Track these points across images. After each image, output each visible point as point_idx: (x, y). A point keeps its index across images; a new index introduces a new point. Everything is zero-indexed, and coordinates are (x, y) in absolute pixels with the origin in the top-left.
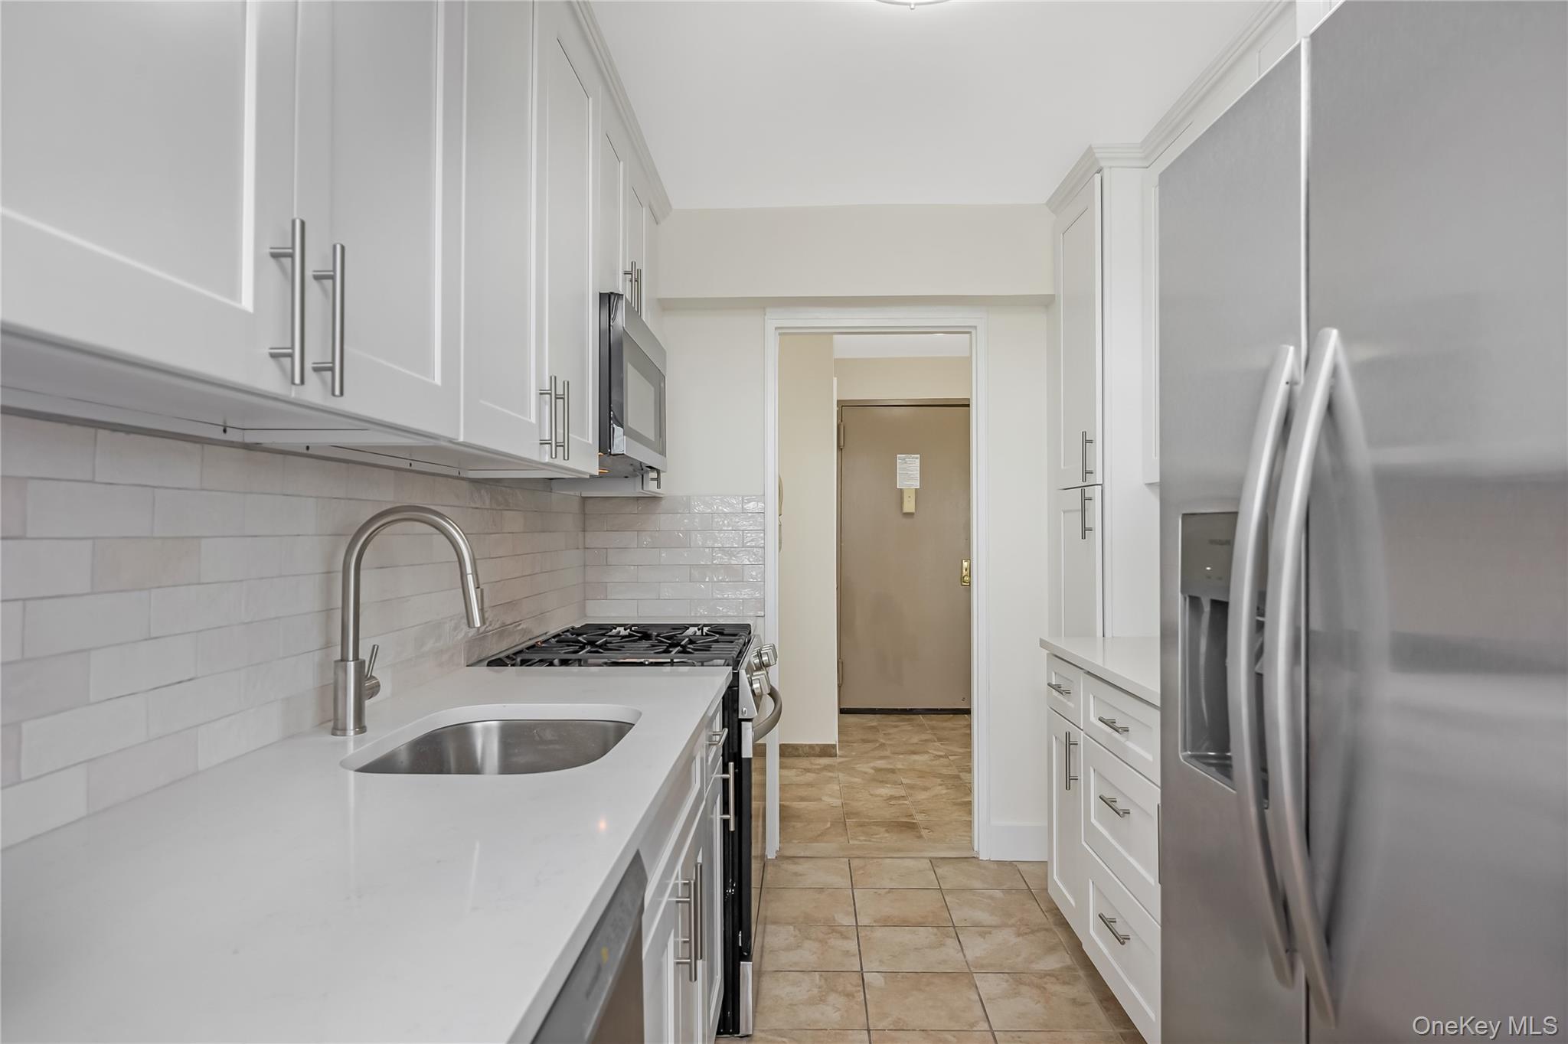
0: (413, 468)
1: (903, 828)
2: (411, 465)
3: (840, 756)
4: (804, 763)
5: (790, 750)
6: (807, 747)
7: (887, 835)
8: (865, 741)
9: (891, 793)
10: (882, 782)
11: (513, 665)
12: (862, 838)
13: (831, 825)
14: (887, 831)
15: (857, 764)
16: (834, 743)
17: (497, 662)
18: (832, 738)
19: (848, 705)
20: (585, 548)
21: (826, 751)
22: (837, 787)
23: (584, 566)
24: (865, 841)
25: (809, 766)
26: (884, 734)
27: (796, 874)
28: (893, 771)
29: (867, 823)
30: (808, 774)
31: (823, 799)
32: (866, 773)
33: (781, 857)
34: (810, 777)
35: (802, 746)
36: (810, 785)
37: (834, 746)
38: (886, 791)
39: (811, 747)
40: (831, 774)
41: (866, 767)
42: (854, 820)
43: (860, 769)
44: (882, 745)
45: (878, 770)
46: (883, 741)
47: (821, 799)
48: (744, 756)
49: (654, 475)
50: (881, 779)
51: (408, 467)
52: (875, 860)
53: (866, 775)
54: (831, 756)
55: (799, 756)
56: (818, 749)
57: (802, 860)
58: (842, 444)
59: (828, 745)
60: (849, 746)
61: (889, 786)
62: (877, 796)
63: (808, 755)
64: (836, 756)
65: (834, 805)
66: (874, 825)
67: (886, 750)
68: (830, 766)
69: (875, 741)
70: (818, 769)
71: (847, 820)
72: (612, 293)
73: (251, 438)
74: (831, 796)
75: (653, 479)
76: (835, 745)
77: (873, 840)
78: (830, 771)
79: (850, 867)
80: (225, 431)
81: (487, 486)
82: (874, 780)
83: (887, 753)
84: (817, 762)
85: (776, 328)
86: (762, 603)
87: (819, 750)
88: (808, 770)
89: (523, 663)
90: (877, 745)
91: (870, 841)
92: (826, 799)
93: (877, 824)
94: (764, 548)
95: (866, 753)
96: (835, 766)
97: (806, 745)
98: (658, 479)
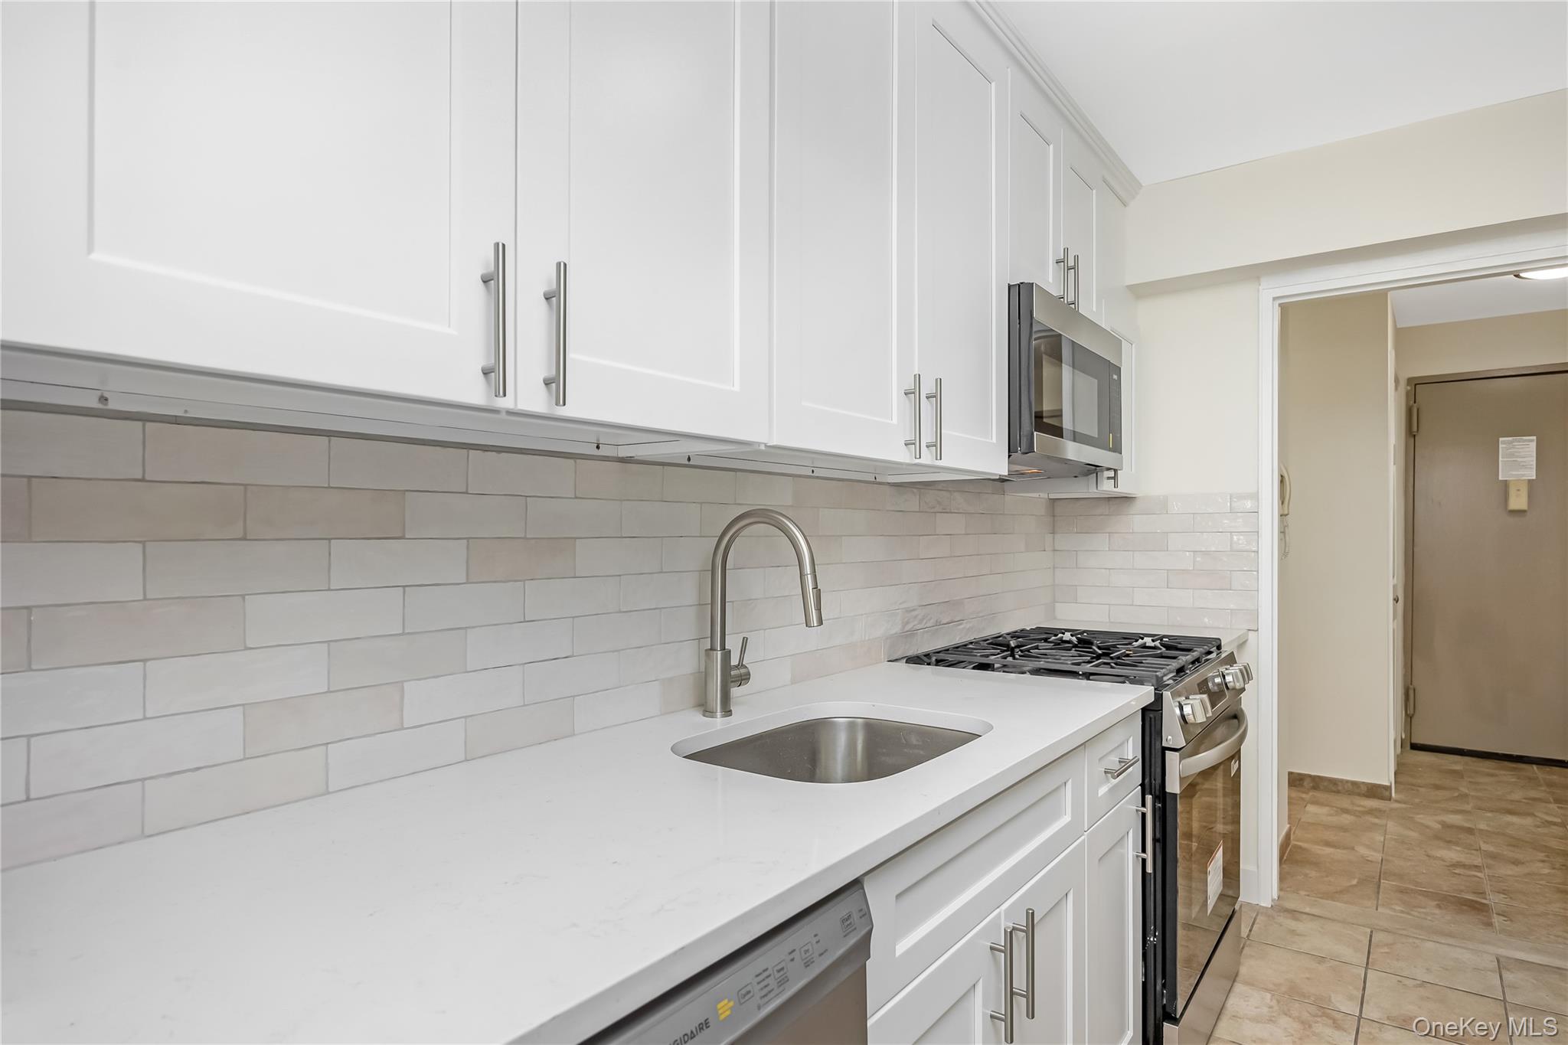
0: (815, 474)
1: (1465, 908)
2: (813, 471)
3: (1396, 801)
4: (1344, 802)
5: (1325, 784)
6: (1349, 784)
7: (1437, 911)
8: (1437, 787)
9: (1458, 859)
10: (1449, 842)
11: (929, 664)
12: (1398, 908)
13: (1358, 882)
14: (1439, 906)
15: (1418, 814)
16: (1388, 784)
17: (915, 660)
18: (1384, 774)
19: (1419, 740)
20: (1054, 550)
21: (1374, 791)
22: (1379, 838)
23: (1054, 568)
24: (1402, 912)
25: (1350, 807)
26: (1470, 782)
27: (1293, 932)
28: (1470, 831)
29: (1412, 890)
30: (1345, 816)
31: (1356, 848)
32: (1428, 827)
33: (1279, 908)
34: (1346, 819)
35: (1342, 781)
36: (1343, 829)
37: (1388, 788)
38: (1453, 854)
39: (1354, 783)
40: (1376, 821)
41: (1431, 821)
42: (1394, 883)
43: (1419, 820)
44: (1464, 797)
45: (1446, 826)
46: (1465, 790)
47: (1353, 849)
48: (1168, 790)
49: (1112, 474)
50: (1448, 839)
51: (811, 474)
52: (1411, 940)
53: (1428, 830)
54: (1382, 798)
55: (1338, 792)
56: (1364, 789)
57: (1305, 916)
58: (1415, 428)
59: (1379, 786)
60: (1413, 790)
61: (1458, 849)
62: (1436, 858)
63: (1350, 793)
64: (1390, 799)
65: (1369, 859)
66: (1420, 895)
67: (1468, 804)
68: (1380, 811)
69: (1457, 789)
70: (1359, 812)
71: (1382, 881)
72: (1022, 283)
73: (623, 452)
74: (1368, 847)
75: (1109, 478)
76: (1390, 787)
77: (1412, 912)
78: (1377, 817)
79: (1370, 941)
80: (598, 447)
81: (915, 490)
82: (1437, 837)
83: (1468, 807)
84: (1362, 804)
85: (1275, 299)
86: (1255, 615)
87: (1366, 789)
88: (1346, 811)
89: (938, 662)
90: (1456, 794)
91: (1408, 914)
92: (1362, 850)
93: (1426, 894)
94: (1258, 552)
95: (1437, 802)
96: (1385, 811)
97: (1347, 781)
98: (1115, 478)
